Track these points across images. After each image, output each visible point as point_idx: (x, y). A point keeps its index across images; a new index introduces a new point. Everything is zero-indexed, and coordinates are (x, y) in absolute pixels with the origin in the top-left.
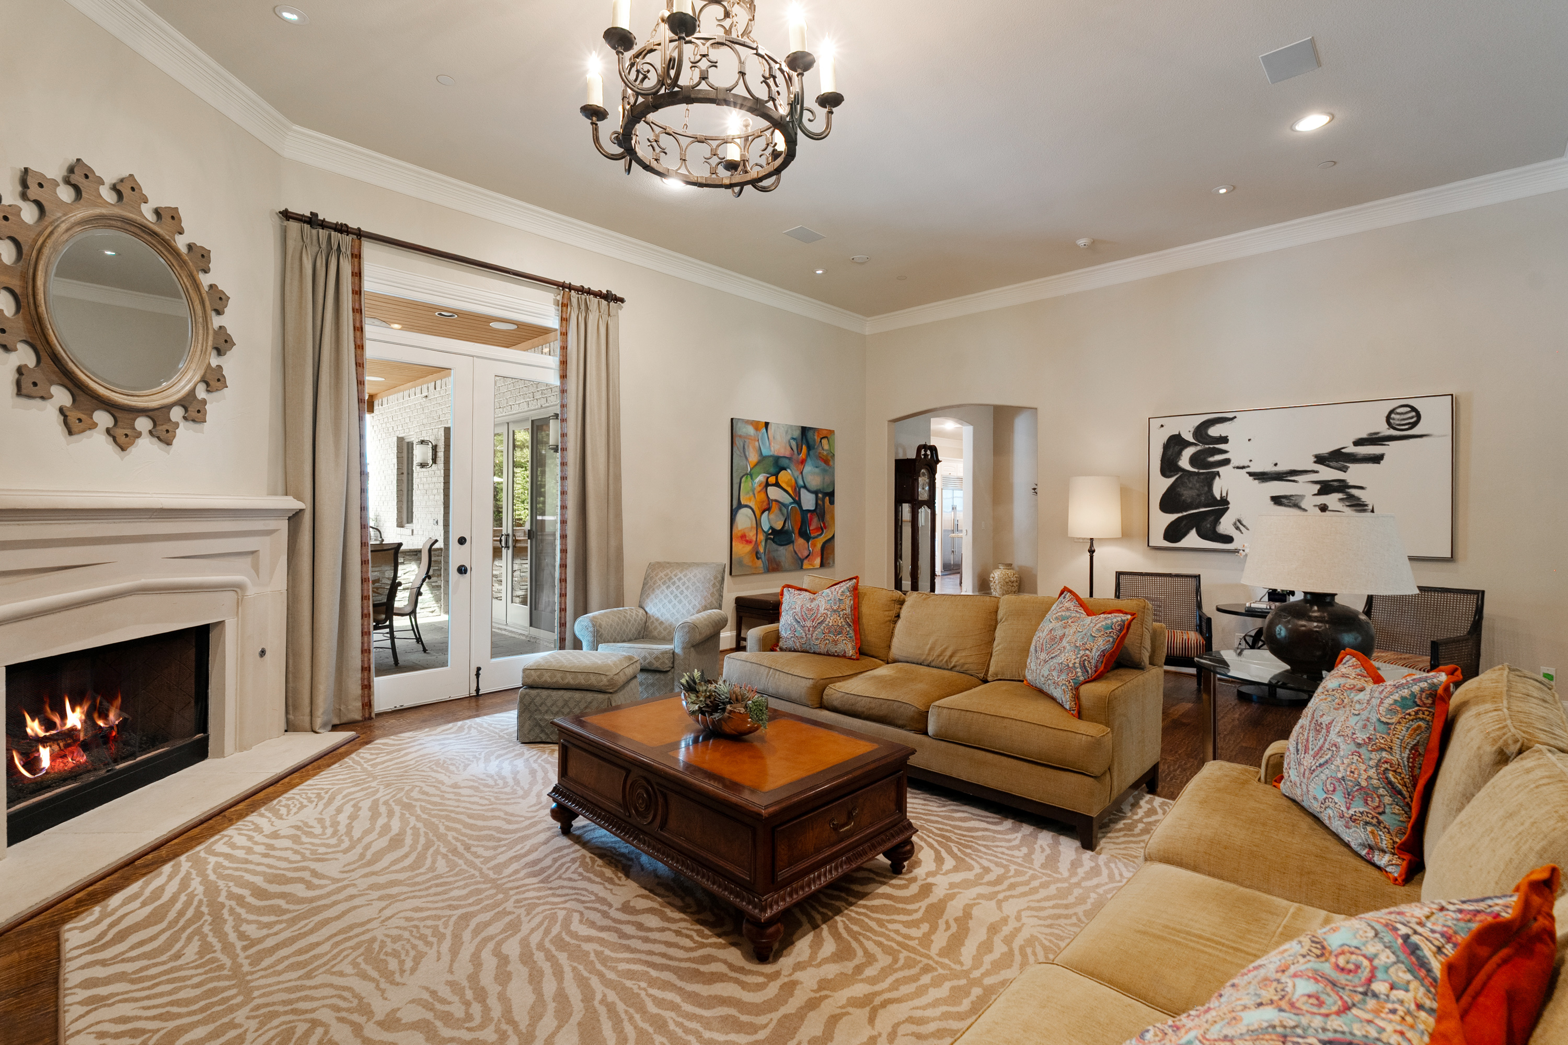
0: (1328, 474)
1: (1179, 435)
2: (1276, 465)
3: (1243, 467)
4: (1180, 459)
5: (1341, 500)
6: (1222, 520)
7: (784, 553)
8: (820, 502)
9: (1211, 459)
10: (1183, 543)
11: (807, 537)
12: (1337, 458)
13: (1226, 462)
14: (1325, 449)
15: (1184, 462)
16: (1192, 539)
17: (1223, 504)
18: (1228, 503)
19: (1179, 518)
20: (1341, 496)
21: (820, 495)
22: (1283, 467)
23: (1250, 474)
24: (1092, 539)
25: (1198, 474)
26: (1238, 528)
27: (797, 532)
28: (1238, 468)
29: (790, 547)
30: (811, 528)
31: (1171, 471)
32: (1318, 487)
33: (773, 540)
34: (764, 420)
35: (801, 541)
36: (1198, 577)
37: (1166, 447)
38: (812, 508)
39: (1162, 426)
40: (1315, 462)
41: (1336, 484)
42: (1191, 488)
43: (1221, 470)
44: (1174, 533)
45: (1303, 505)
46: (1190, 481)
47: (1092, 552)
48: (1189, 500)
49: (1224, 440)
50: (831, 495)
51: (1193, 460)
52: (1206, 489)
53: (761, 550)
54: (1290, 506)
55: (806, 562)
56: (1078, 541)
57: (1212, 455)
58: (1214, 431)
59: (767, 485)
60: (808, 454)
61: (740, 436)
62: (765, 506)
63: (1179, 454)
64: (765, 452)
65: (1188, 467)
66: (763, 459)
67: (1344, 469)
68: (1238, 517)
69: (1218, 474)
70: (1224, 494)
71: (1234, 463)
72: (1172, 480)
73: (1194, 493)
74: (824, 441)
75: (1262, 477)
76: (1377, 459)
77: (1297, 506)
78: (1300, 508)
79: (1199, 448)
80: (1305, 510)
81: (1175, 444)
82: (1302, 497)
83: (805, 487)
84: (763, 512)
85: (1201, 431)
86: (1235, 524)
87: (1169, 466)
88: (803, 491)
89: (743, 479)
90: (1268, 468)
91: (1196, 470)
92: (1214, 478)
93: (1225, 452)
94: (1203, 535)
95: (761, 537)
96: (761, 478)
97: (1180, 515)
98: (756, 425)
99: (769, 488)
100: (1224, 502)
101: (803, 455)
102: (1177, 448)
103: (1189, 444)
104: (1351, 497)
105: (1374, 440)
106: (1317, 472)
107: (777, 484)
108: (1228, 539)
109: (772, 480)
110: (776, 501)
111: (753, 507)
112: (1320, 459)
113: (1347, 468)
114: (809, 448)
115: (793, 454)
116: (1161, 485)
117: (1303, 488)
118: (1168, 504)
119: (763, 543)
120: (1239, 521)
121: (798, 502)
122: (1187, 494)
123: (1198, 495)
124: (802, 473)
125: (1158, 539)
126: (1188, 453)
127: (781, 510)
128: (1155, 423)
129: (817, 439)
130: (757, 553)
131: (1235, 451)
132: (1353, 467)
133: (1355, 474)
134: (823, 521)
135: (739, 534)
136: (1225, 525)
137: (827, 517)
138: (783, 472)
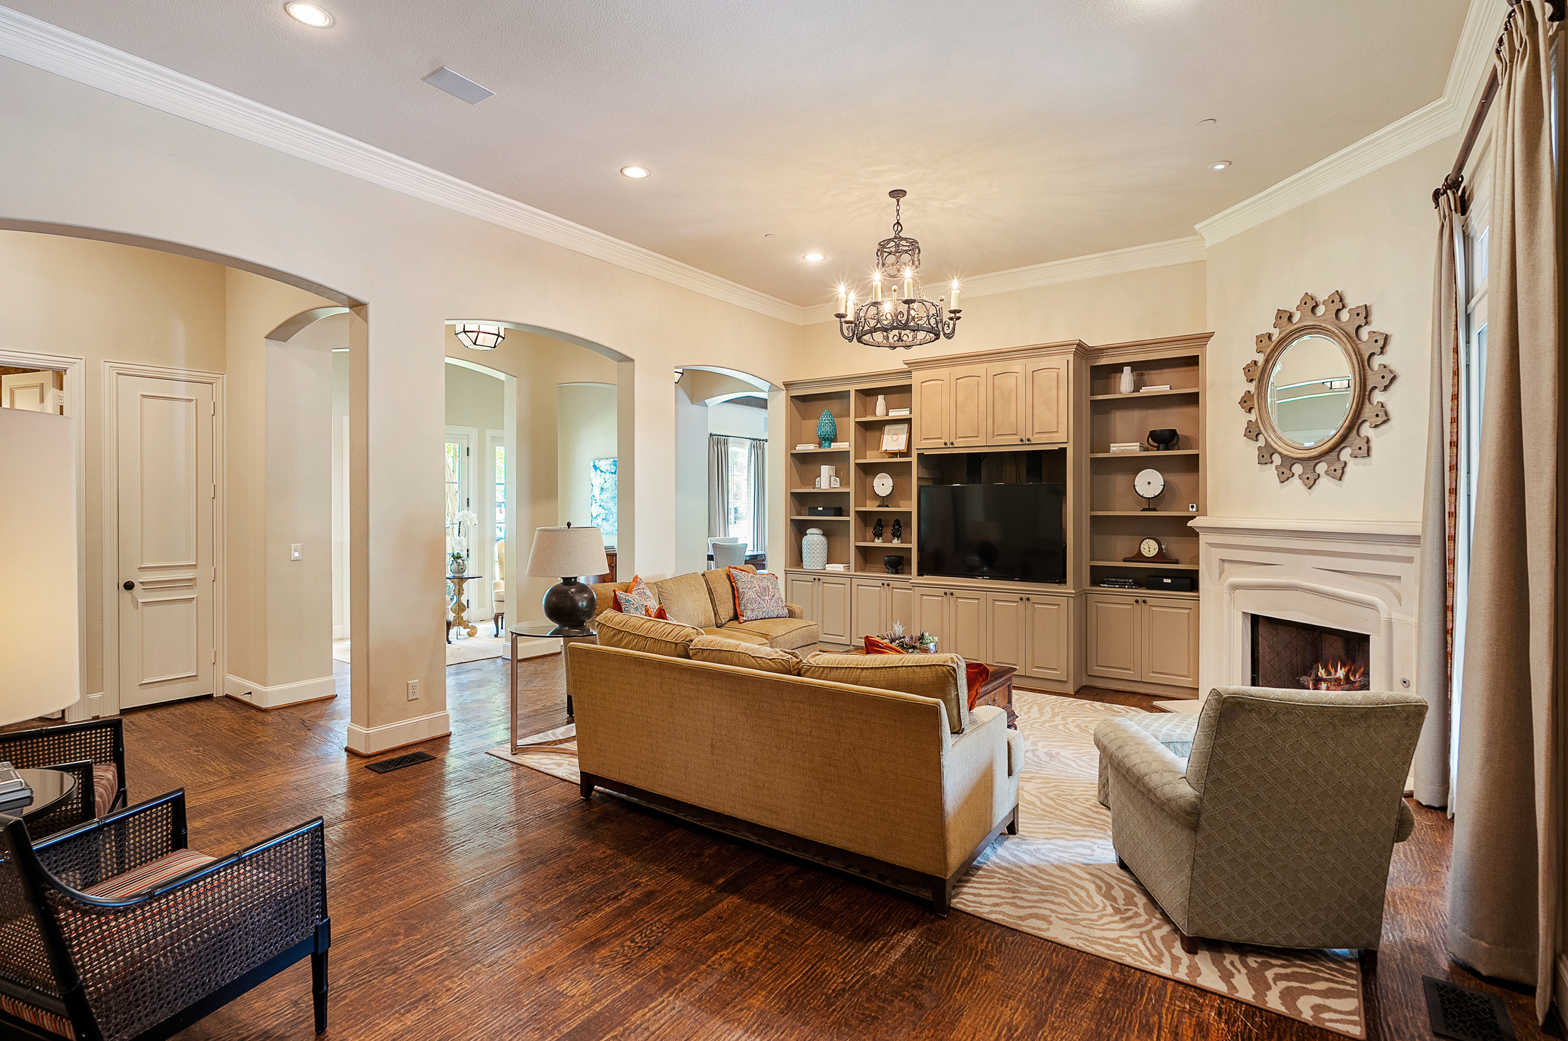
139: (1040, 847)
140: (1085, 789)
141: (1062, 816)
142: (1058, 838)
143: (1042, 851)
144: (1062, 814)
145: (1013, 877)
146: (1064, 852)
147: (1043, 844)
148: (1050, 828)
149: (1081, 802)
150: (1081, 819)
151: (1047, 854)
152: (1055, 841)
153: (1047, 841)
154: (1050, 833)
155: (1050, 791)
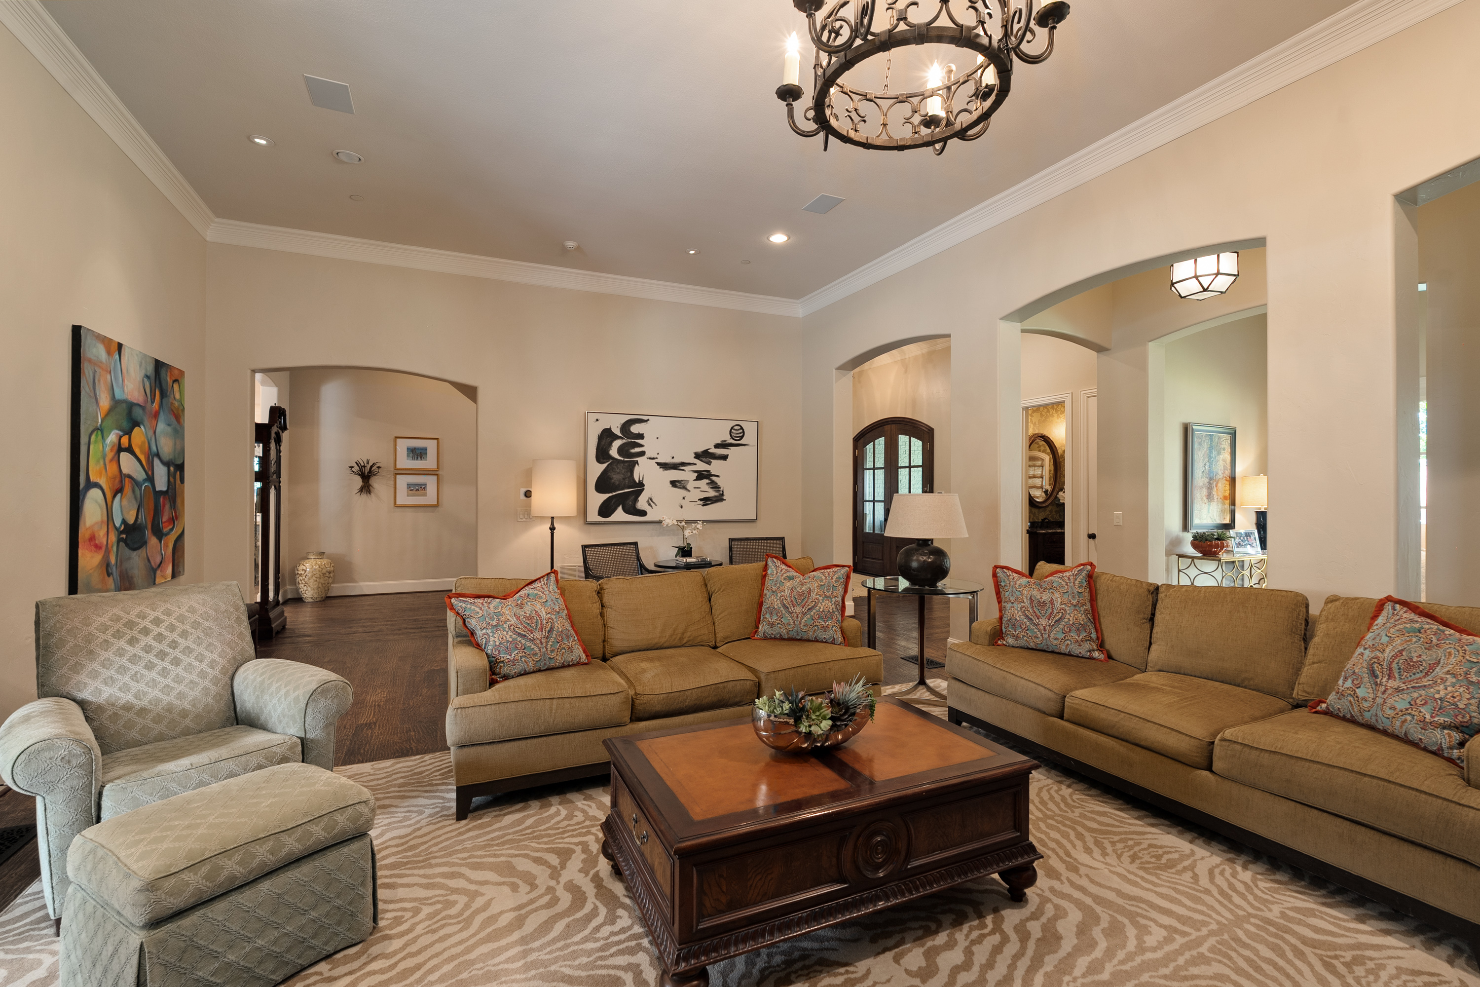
0: (701, 466)
1: (610, 429)
2: (673, 458)
3: (653, 459)
4: (611, 449)
5: (708, 484)
6: (639, 498)
7: (136, 561)
8: (172, 480)
9: (633, 451)
10: (613, 518)
11: (160, 535)
12: (704, 456)
13: (642, 454)
14: (700, 449)
15: (614, 452)
16: (619, 515)
17: (640, 486)
18: (644, 485)
19: (610, 497)
20: (707, 481)
21: (172, 469)
22: (677, 460)
23: (658, 464)
24: (553, 518)
25: (623, 462)
26: (650, 505)
27: (149, 526)
28: (650, 458)
29: (142, 552)
30: (164, 520)
31: (604, 459)
32: (696, 474)
33: (125, 541)
34: (117, 339)
35: (153, 541)
36: (636, 544)
37: (600, 438)
38: (165, 489)
39: (597, 420)
40: (695, 458)
41: (705, 473)
42: (618, 473)
43: (639, 459)
44: (606, 510)
45: (688, 487)
46: (618, 468)
47: (552, 529)
48: (617, 483)
49: (641, 436)
50: (180, 468)
51: (621, 450)
52: (629, 474)
53: (113, 560)
54: (680, 488)
55: (158, 572)
56: (542, 518)
57: (634, 448)
58: (635, 429)
59: (120, 449)
60: (161, 405)
61: (90, 361)
62: (117, 486)
63: (610, 444)
64: (119, 395)
65: (616, 456)
66: (116, 403)
67: (709, 463)
68: (649, 496)
69: (637, 462)
70: (641, 479)
71: (648, 455)
72: (605, 465)
73: (620, 477)
74: (176, 386)
75: (665, 466)
76: (724, 458)
77: (685, 488)
78: (686, 489)
79: (624, 441)
80: (689, 491)
81: (607, 436)
82: (688, 481)
83: (158, 455)
84: (114, 497)
85: (626, 427)
86: (648, 501)
87: (602, 454)
88: (156, 461)
89: (93, 438)
90: (668, 460)
91: (622, 459)
92: (635, 466)
93: (642, 446)
94: (627, 511)
95: (113, 538)
96: (112, 437)
97: (610, 495)
98: (106, 342)
99: (122, 454)
100: (641, 484)
101: (156, 405)
102: (609, 440)
103: (618, 437)
104: (713, 482)
105: (723, 445)
106: (695, 464)
107: (130, 450)
108: (643, 513)
109: (125, 441)
110: (129, 476)
111: (104, 486)
112: (698, 456)
113: (711, 462)
114: (163, 395)
115: (146, 401)
116: (596, 469)
117: (687, 475)
118: (602, 485)
119: (115, 548)
120: (651, 499)
121: (150, 479)
122: (616, 477)
123: (624, 479)
124: (155, 432)
125: (593, 515)
126: (617, 444)
127: (134, 491)
128: (592, 418)
129: (170, 381)
130: (108, 565)
131: (649, 445)
132: (714, 462)
133: (715, 467)
134: (174, 509)
135: (87, 536)
136: (642, 504)
137: (178, 501)
138: (136, 429)
139: (421, 817)
140: (413, 948)
141: (420, 868)
142: (407, 835)
143: (414, 815)
144: (422, 872)
145: (425, 782)
146: (389, 824)
147: (419, 822)
148: (425, 843)
149: (404, 910)
150: (391, 876)
151: (408, 814)
152: (409, 830)
153: (418, 826)
154: (421, 837)
155: (467, 906)
